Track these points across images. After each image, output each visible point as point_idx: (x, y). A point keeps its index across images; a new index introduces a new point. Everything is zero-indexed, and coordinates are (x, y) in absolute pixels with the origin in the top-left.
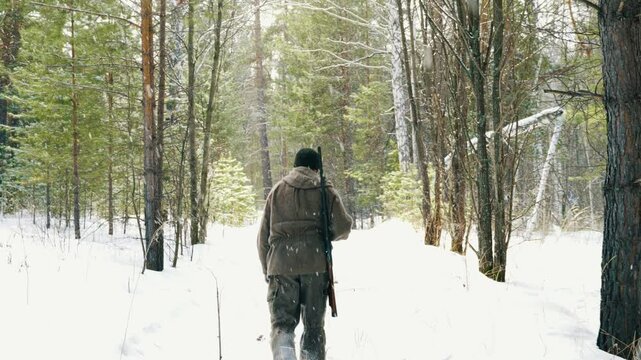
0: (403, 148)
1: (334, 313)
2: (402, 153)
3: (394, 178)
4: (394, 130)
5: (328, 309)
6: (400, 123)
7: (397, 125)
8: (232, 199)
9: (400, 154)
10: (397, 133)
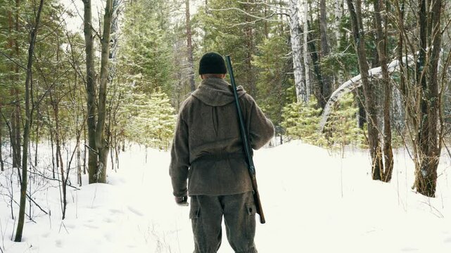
0: (300, 84)
1: (263, 221)
2: (299, 89)
3: (294, 107)
4: (293, 70)
5: (257, 216)
6: (296, 64)
7: (295, 67)
8: (159, 126)
9: (297, 89)
10: (295, 72)
